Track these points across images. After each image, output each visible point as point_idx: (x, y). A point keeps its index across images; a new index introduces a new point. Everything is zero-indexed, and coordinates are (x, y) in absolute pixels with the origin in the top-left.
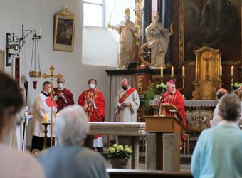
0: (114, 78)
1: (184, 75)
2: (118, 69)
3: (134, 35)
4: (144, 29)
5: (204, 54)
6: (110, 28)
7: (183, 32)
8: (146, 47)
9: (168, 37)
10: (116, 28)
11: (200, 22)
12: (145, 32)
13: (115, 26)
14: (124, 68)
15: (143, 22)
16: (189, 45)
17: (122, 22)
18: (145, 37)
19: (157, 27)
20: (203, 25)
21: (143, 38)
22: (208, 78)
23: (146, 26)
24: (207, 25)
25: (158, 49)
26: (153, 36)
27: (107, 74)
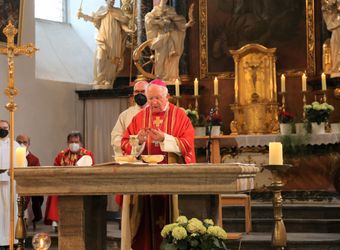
0: (89, 103)
1: (216, 92)
2: (96, 87)
3: (122, 30)
4: (143, 17)
5: (245, 59)
6: (82, 19)
7: (206, 24)
8: (147, 48)
9: (184, 30)
10: (91, 19)
11: (234, 7)
12: (143, 22)
13: (90, 15)
14: (107, 85)
15: (139, 6)
16: (217, 45)
17: (102, 8)
18: (144, 31)
19: (165, 14)
20: (240, 12)
21: (139, 33)
22: (255, 98)
23: (145, 11)
24: (247, 10)
25: (168, 50)
26: (158, 28)
27: (77, 96)
